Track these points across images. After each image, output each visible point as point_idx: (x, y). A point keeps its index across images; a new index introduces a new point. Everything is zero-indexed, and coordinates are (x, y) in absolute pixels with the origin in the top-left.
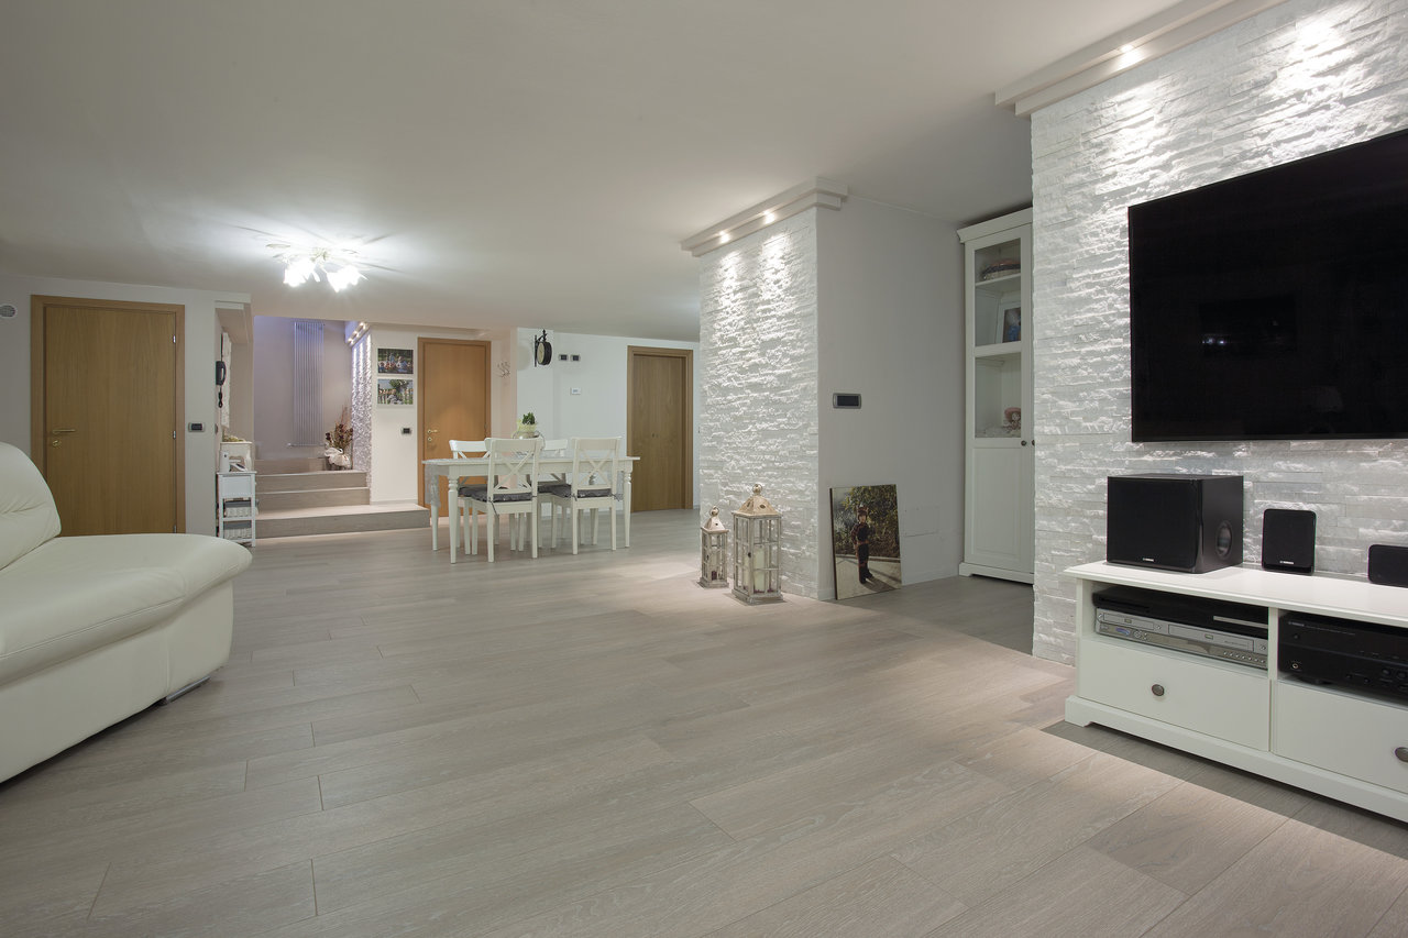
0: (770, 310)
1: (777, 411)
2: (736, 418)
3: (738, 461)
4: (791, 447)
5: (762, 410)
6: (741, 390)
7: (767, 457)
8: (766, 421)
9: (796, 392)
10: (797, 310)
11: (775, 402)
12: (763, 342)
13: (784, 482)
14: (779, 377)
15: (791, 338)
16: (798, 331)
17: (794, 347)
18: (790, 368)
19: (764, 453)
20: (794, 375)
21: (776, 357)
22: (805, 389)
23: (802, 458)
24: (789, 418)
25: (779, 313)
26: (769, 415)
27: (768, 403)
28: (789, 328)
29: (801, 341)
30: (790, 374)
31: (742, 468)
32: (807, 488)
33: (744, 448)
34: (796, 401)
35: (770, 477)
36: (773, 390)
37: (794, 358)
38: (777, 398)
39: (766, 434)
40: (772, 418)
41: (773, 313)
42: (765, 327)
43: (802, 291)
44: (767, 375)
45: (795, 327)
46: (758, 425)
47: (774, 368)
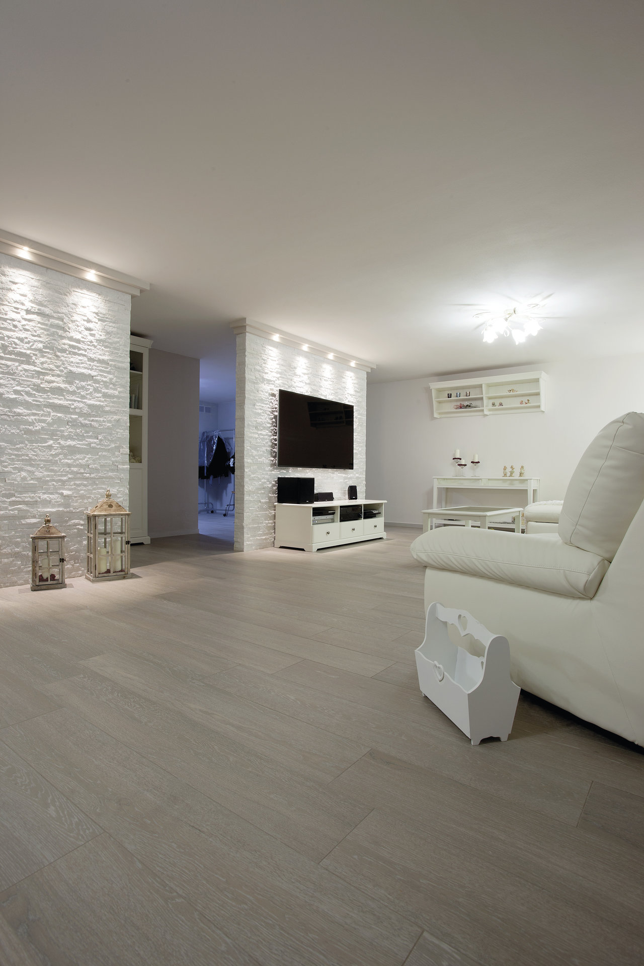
0: (79, 349)
1: (87, 432)
2: (28, 432)
3: (32, 473)
4: (103, 462)
5: (67, 430)
6: (38, 407)
7: (75, 469)
8: (73, 439)
9: (110, 421)
10: (111, 360)
11: (83, 425)
12: (71, 372)
13: (94, 489)
14: (90, 406)
15: (104, 379)
16: (111, 376)
17: (107, 387)
18: (103, 402)
19: (69, 466)
20: (107, 409)
21: (87, 390)
22: (118, 421)
23: (113, 471)
24: (101, 440)
25: (93, 356)
26: (77, 435)
27: (74, 424)
28: (101, 371)
29: (114, 385)
30: (102, 407)
31: (38, 479)
32: (119, 492)
33: (40, 460)
34: (108, 428)
35: (78, 485)
36: (81, 414)
37: (105, 395)
38: (87, 422)
39: (73, 450)
40: (81, 437)
41: (83, 352)
42: (72, 359)
43: (115, 349)
44: (75, 401)
45: (109, 373)
46: (62, 442)
47: (83, 397)
